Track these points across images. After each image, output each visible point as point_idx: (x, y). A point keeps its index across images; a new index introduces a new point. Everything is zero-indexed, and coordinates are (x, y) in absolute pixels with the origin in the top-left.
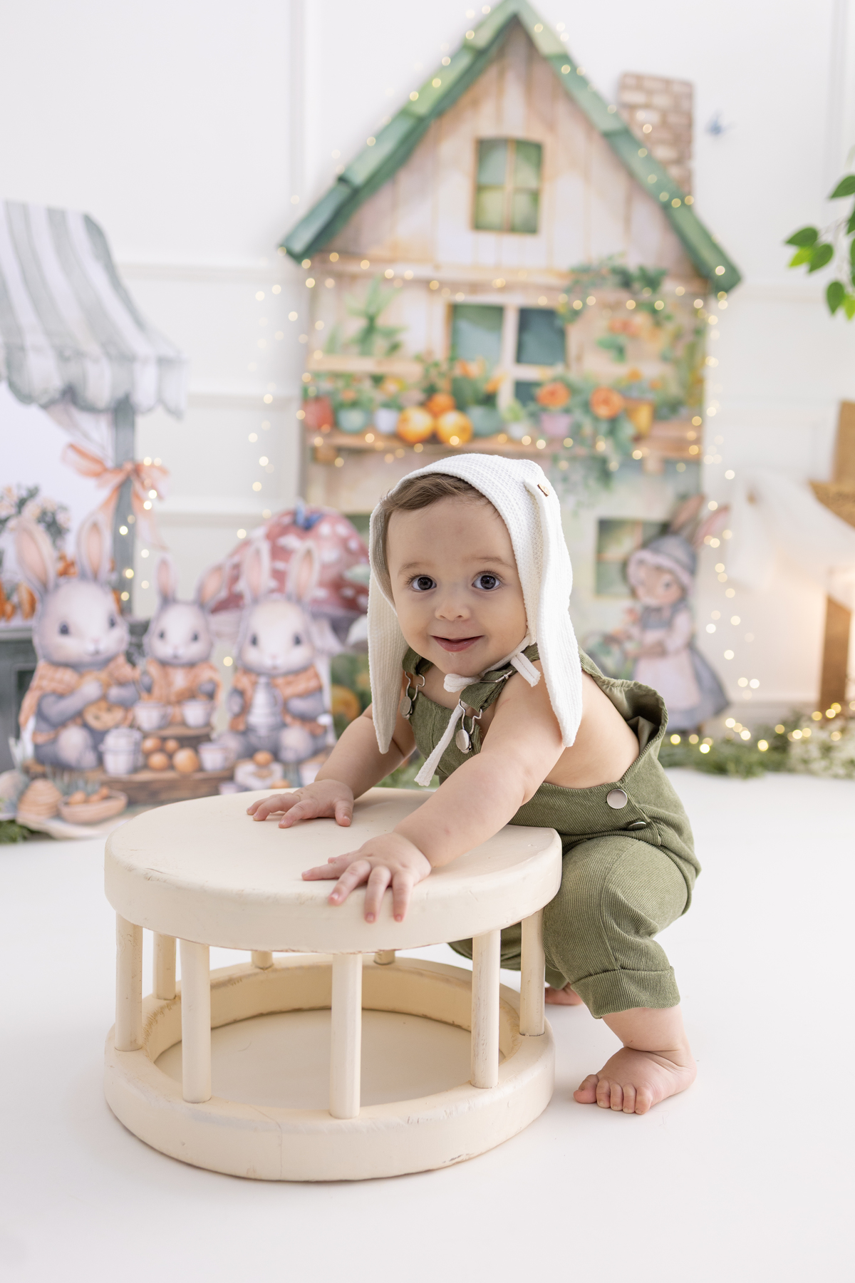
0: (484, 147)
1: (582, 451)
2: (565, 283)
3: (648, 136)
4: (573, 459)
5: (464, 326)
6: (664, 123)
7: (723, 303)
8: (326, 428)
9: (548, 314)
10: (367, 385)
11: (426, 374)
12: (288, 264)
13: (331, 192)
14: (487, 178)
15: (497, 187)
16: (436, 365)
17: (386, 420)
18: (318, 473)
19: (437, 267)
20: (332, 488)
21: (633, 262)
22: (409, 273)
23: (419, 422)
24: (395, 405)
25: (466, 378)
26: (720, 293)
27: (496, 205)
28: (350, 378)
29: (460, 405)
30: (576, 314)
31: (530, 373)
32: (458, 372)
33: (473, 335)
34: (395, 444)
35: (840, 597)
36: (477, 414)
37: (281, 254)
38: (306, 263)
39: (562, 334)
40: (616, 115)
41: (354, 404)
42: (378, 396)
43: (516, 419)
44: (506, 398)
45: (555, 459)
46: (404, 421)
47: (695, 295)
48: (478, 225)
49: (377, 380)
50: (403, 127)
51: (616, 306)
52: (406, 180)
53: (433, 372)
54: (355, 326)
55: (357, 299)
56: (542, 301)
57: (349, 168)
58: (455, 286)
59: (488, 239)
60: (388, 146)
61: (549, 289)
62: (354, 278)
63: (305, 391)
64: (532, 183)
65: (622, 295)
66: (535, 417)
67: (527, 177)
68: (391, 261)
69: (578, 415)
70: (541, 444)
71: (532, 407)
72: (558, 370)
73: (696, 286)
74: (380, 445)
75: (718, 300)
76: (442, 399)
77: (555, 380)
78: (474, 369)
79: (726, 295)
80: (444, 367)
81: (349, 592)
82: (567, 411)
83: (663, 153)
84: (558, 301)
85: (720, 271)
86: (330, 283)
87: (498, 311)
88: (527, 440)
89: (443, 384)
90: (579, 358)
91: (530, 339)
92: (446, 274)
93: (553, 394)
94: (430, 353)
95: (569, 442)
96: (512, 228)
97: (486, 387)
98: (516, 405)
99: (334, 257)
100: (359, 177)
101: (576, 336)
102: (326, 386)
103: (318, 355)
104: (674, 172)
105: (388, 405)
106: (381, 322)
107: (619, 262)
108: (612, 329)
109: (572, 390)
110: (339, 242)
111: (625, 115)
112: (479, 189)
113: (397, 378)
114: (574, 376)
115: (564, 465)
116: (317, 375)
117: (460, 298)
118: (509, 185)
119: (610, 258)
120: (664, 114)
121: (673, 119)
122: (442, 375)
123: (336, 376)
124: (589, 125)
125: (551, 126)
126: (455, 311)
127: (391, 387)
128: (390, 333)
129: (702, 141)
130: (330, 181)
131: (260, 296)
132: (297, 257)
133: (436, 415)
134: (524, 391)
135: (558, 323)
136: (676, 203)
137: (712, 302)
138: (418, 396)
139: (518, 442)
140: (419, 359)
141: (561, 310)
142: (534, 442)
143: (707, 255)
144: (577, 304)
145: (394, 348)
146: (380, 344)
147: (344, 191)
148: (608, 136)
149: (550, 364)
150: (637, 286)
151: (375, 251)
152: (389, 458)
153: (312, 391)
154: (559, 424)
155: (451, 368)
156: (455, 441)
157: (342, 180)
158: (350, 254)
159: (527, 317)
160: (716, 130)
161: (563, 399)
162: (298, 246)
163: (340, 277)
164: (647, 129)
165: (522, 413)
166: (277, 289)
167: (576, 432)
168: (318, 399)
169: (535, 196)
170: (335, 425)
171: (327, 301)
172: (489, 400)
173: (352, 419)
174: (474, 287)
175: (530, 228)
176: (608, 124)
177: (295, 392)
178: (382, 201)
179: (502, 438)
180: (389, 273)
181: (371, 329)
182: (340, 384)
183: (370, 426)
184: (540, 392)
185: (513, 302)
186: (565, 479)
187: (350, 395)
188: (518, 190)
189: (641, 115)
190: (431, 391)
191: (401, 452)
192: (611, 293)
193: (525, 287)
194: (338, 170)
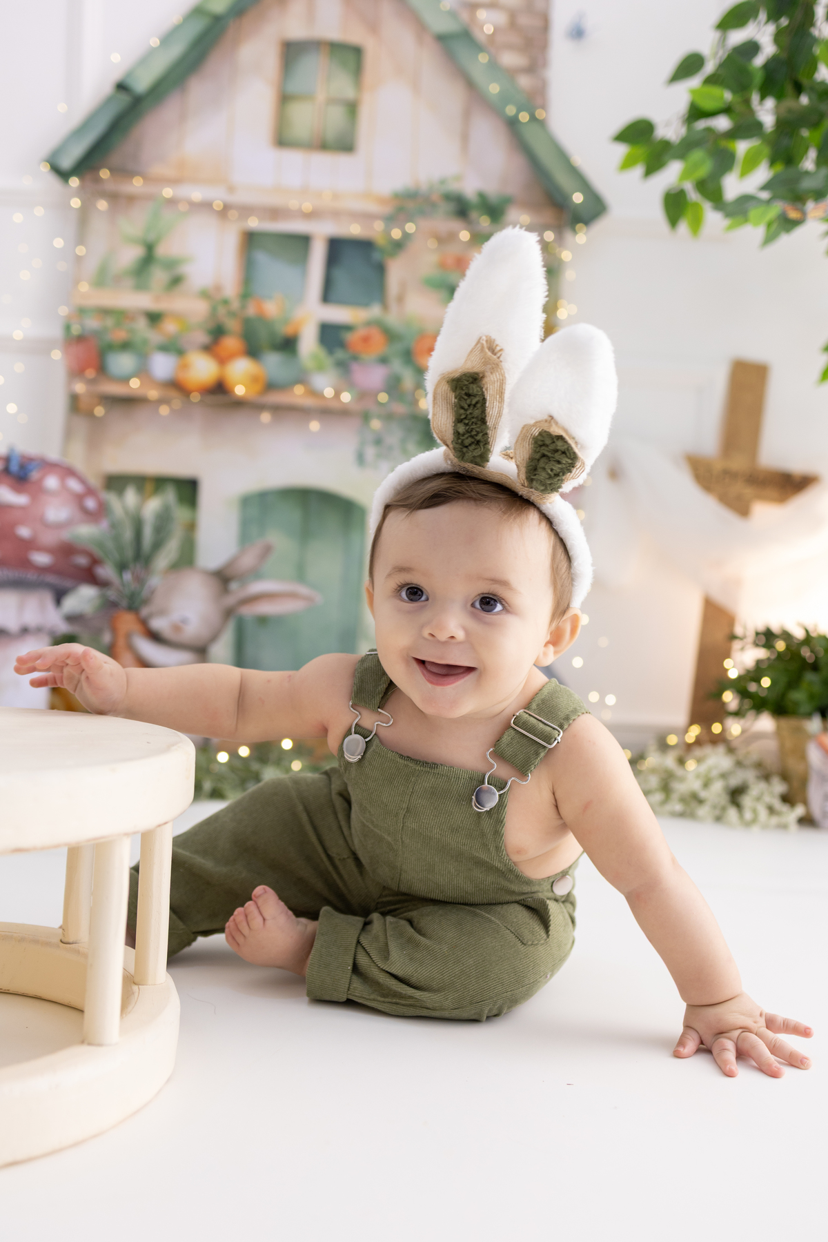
0: (292, 52)
1: (400, 408)
2: (387, 210)
3: (491, 38)
4: (389, 417)
5: (261, 257)
6: (513, 24)
7: (581, 237)
8: (90, 373)
9: (364, 246)
10: (141, 324)
11: (213, 312)
12: (53, 181)
13: (108, 101)
14: (293, 87)
15: (307, 97)
16: (226, 302)
17: (162, 366)
18: (81, 425)
19: (231, 189)
20: (94, 442)
21: (470, 187)
22: (197, 194)
23: (202, 369)
24: (174, 348)
25: (262, 318)
26: (579, 226)
27: (304, 118)
28: (121, 315)
29: (253, 351)
30: (398, 246)
31: (338, 314)
32: (251, 311)
33: (271, 268)
34: (173, 394)
35: (720, 598)
36: (273, 362)
37: (45, 169)
38: (74, 182)
39: (381, 270)
40: (453, 14)
41: (125, 346)
42: (154, 337)
43: (320, 368)
44: (309, 343)
45: (366, 417)
46: (185, 367)
47: (546, 227)
48: (282, 140)
49: (154, 318)
50: (198, 27)
51: (445, 240)
52: (197, 89)
53: (222, 311)
54: (130, 255)
55: (134, 224)
56: (355, 230)
57: (130, 74)
58: (246, 210)
59: (294, 158)
60: (177, 50)
61: (367, 217)
62: (131, 199)
63: (68, 328)
64: (349, 93)
65: (455, 225)
66: (343, 367)
67: (342, 86)
68: (174, 182)
69: (397, 366)
70: (346, 397)
71: (340, 354)
72: (375, 311)
73: (548, 216)
74: (153, 394)
75: (575, 232)
76: (231, 343)
77: (369, 324)
78: (271, 308)
79: (585, 228)
80: (235, 305)
81: (82, 561)
82: (384, 361)
83: (510, 59)
84: (375, 231)
85: (578, 198)
86: (102, 205)
87: (304, 241)
88: (329, 392)
89: (233, 325)
90: (401, 299)
91: (340, 275)
92: (240, 198)
93: (366, 340)
94: (218, 288)
95: (383, 397)
96: (323, 146)
97: (287, 330)
98: (321, 353)
99: (104, 174)
100: (142, 84)
101: (396, 272)
102: (92, 323)
103: (84, 287)
104: (524, 81)
105: (165, 348)
106: (162, 251)
107: (454, 187)
108: (442, 265)
109: (390, 335)
110: (116, 158)
111: (465, 16)
112: (284, 99)
113: (178, 317)
114: (393, 319)
115: (376, 424)
116: (82, 311)
117: (254, 223)
118: (321, 96)
119: (443, 182)
120: (513, 15)
121: (524, 20)
122: (232, 314)
123: (105, 312)
124: (420, 26)
125: (373, 27)
126: (251, 240)
127: (170, 327)
128: (171, 264)
129: (559, 47)
130: (107, 88)
131: (18, 218)
132: (63, 175)
133: (222, 361)
134: (331, 335)
135: (376, 256)
136: (524, 117)
137: (568, 236)
138: (202, 338)
139: (317, 394)
140: (205, 295)
141: (380, 240)
142: (337, 394)
143: (563, 179)
144: (396, 234)
145: (176, 281)
146: (159, 276)
147: (125, 99)
148: (443, 39)
149: (365, 304)
150: (474, 215)
151: (157, 170)
152: (164, 410)
153: (76, 330)
154: (373, 376)
155: (243, 307)
156: (240, 390)
157: (121, 87)
158: (124, 172)
159: (337, 248)
160: (578, 33)
161: (379, 346)
162: (67, 163)
163: (114, 198)
164: (489, 29)
165: (328, 361)
166: (39, 211)
167: (394, 386)
168: (81, 339)
169: (352, 108)
170: (102, 369)
171: (99, 226)
172: (288, 345)
173: (122, 363)
174: (275, 213)
175: (345, 145)
176: (442, 25)
177: (57, 332)
178: (168, 112)
179: (299, 390)
180: (168, 192)
181: (149, 259)
182: (109, 322)
183: (143, 371)
184: (350, 337)
185: (322, 231)
186: (378, 442)
187: (120, 335)
188: (331, 101)
189: (482, 14)
190: (218, 332)
191: (177, 403)
192: (444, 223)
193: (336, 214)
194: (116, 76)
